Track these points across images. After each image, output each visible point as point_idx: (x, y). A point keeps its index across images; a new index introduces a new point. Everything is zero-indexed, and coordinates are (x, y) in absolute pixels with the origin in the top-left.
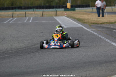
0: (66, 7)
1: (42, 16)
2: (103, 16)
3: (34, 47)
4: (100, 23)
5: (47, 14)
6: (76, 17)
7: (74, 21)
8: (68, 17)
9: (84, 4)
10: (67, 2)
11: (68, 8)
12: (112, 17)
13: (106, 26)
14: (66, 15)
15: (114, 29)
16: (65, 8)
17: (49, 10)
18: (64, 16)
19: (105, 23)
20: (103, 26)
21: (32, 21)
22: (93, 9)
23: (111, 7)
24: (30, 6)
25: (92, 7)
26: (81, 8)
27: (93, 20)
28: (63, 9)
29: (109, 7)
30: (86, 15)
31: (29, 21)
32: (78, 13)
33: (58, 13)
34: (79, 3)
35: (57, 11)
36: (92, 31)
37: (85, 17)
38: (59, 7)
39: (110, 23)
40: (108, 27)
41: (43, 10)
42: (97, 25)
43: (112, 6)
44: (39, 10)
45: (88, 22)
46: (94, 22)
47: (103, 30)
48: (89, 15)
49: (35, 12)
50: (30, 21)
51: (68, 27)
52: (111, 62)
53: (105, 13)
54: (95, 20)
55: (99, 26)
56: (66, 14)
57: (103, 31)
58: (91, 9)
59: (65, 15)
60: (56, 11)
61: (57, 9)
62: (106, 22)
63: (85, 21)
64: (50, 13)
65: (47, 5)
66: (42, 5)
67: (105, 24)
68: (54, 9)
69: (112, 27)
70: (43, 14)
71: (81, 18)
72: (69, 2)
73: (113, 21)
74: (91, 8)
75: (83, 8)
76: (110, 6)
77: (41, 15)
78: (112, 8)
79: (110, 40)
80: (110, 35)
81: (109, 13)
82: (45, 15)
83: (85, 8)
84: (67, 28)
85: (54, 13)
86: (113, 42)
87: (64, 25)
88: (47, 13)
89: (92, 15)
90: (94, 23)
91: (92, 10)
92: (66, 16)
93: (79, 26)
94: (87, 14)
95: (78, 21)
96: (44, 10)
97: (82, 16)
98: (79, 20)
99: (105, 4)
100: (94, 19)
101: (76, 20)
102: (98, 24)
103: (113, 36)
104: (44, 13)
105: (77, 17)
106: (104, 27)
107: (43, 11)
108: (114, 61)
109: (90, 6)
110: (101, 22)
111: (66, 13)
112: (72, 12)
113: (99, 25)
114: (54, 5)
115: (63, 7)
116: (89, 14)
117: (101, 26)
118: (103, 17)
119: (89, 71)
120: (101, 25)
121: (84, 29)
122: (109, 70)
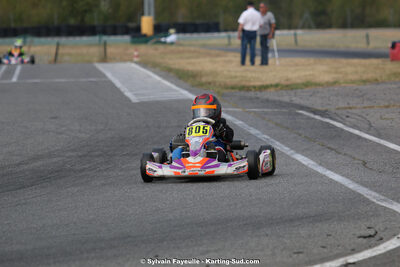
0: (138, 29)
1: (55, 60)
2: (265, 62)
3: (26, 167)
4: (254, 87)
5: (70, 54)
6: (173, 67)
7: (165, 78)
8: (144, 64)
9: (198, 22)
10: (143, 14)
11: (145, 36)
12: (297, 65)
13: (277, 98)
14: (137, 56)
15: (302, 108)
16: (135, 33)
17: (78, 39)
18: (132, 61)
19: (272, 86)
20: (266, 97)
21: (19, 78)
22: (229, 38)
23: (292, 32)
24: (13, 25)
25: (226, 30)
26: (188, 35)
27: (231, 77)
28: (127, 38)
29: (285, 32)
30: (208, 59)
31: (11, 78)
32: (179, 52)
33: (110, 50)
34: (182, 16)
35: (105, 44)
37: (204, 65)
38: (114, 31)
39: (287, 86)
40: (281, 102)
41: (56, 40)
42: (242, 93)
43: (296, 28)
44: (43, 40)
45: (215, 83)
46: (235, 82)
47: (266, 110)
48: (219, 59)
49: (30, 47)
50: (14, 79)
51: (145, 99)
52: (291, 220)
53: (273, 51)
54: (236, 77)
55: (251, 99)
56: (136, 53)
57: (266, 113)
58: (223, 37)
59: (136, 59)
60: (102, 42)
61: (105, 38)
62: (274, 83)
63: (204, 80)
64: (84, 50)
65: (72, 21)
66: (56, 23)
67: (272, 90)
68: (96, 39)
69: (297, 100)
70: (56, 54)
71: (190, 68)
72: (149, 14)
73: (299, 81)
74: (223, 34)
75: (195, 35)
76: (290, 27)
77: (52, 57)
78: (295, 35)
79: (288, 146)
80: (287, 128)
81: (285, 52)
82: (66, 58)
83: (203, 35)
84: (142, 104)
85: (96, 51)
86: (298, 152)
87: (131, 91)
88: (73, 51)
89: (227, 59)
90: (233, 88)
91: (226, 41)
92: (136, 63)
93: (181, 97)
94: (209, 55)
95: (180, 78)
96: (63, 40)
97: (193, 60)
98: (181, 76)
99: (273, 21)
100: (233, 74)
101: (172, 74)
102: (247, 89)
103: (300, 132)
104: (61, 51)
105: (177, 67)
106: (267, 101)
107: (58, 45)
108: (302, 218)
109: (221, 26)
110: (258, 83)
111: (136, 50)
112: (156, 49)
113: (252, 94)
114: (96, 23)
115: (126, 31)
116: (218, 56)
117: (258, 98)
118: (265, 67)
119: (216, 251)
120: (259, 94)
122: (285, 248)
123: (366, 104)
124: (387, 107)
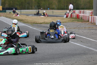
36: (37, 29)
54: (32, 21)
63: (25, 21)
67: (43, 24)
78: (36, 11)
90: (34, 23)
91: (20, 12)
106: (44, 26)
117: (41, 26)
121: (30, 28)
122: (85, 61)
123: (69, 28)
124: (74, 28)
